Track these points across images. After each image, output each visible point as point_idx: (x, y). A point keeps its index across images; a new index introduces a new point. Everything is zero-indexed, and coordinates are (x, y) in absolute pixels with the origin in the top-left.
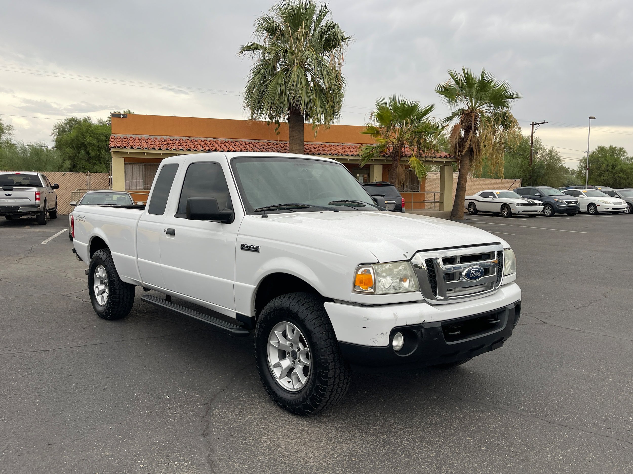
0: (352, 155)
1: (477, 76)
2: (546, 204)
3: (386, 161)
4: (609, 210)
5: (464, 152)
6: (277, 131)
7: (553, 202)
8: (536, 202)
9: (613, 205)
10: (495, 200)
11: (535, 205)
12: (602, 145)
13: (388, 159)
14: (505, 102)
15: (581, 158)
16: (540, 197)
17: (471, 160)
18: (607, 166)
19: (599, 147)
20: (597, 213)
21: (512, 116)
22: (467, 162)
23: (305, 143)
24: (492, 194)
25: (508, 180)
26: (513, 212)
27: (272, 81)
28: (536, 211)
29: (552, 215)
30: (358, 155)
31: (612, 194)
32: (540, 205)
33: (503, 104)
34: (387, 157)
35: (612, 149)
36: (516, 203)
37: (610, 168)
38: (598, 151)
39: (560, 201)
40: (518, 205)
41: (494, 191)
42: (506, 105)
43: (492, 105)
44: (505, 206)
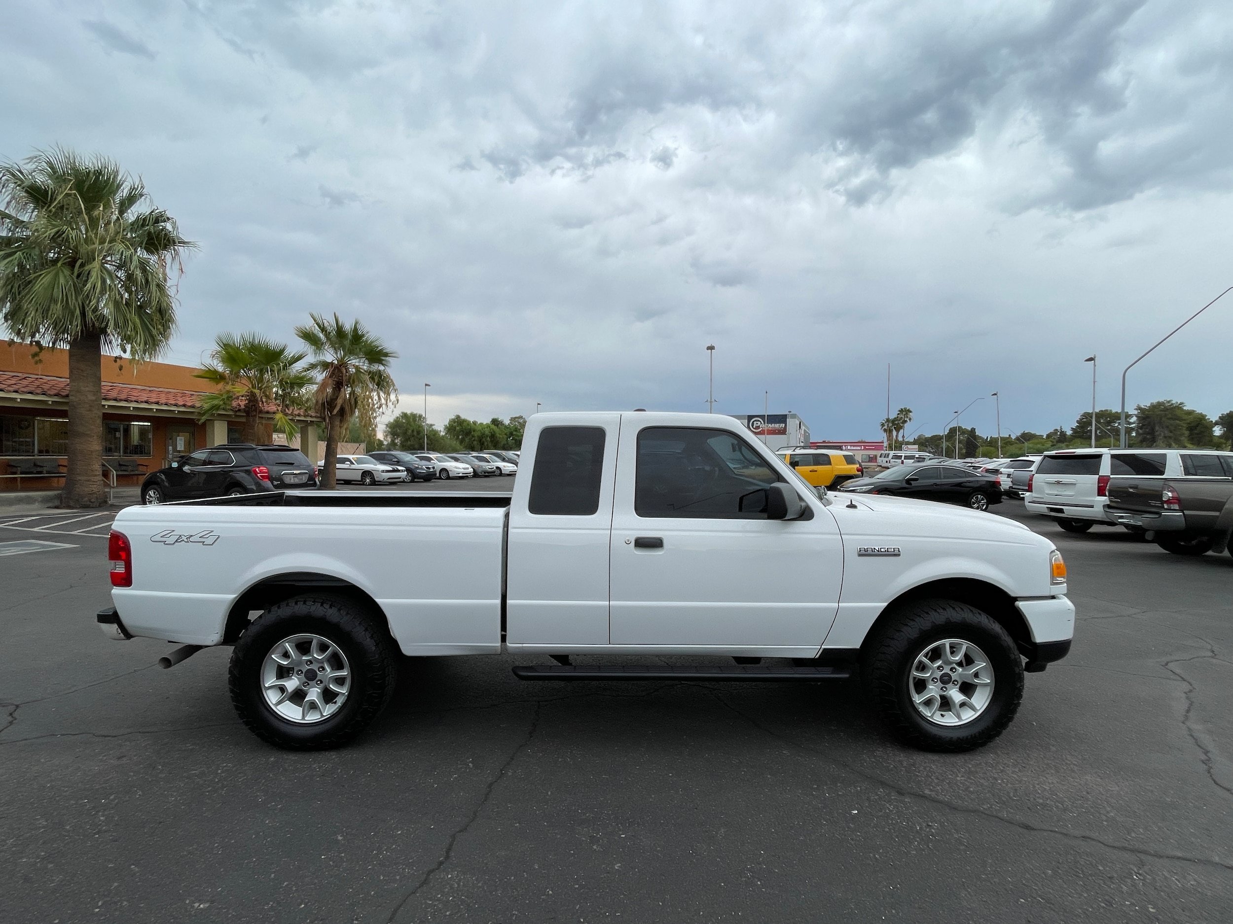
0: (184, 406)
1: (348, 326)
2: (409, 470)
3: (233, 416)
4: (461, 475)
5: (335, 412)
7: (413, 468)
8: (400, 468)
9: (463, 470)
10: (353, 467)
11: (398, 471)
12: (405, 411)
13: (237, 414)
14: (383, 360)
15: (387, 422)
16: (398, 463)
17: (341, 421)
18: (413, 431)
19: (402, 413)
20: (449, 478)
21: (388, 376)
22: (337, 423)
24: (349, 460)
25: (352, 444)
26: (376, 479)
28: (400, 478)
29: (412, 481)
30: (193, 407)
31: (456, 460)
32: (402, 471)
33: (380, 362)
34: (236, 411)
35: (414, 416)
36: (380, 470)
38: (402, 417)
39: (420, 467)
40: (383, 471)
41: (351, 457)
42: (384, 362)
43: (367, 362)
44: (366, 473)
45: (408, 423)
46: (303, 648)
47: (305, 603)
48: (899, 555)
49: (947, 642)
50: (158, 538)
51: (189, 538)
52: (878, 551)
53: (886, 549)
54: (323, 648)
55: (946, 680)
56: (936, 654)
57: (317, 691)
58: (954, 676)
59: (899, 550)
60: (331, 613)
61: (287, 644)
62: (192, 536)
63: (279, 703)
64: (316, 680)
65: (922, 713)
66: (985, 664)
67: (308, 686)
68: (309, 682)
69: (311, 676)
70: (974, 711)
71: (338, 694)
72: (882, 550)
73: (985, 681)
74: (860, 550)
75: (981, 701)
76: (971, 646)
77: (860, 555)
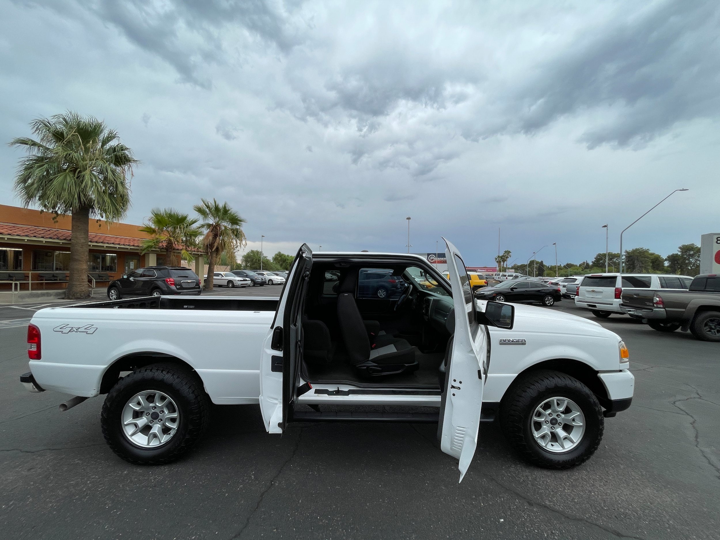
0: (133, 246)
1: (221, 206)
2: (252, 280)
3: (160, 251)
4: (279, 283)
5: (213, 250)
6: (56, 220)
7: (254, 279)
8: (247, 279)
9: (280, 280)
10: (223, 278)
11: (246, 280)
12: (253, 250)
13: (162, 250)
14: (239, 223)
15: (243, 255)
16: (247, 276)
17: (217, 254)
18: (256, 260)
19: (251, 250)
20: (273, 284)
21: (241, 231)
22: (215, 255)
23: (89, 233)
24: (221, 274)
25: (223, 266)
26: (235, 285)
27: (58, 177)
28: (247, 284)
29: (254, 286)
30: (138, 246)
31: (277, 275)
32: (249, 280)
33: (237, 224)
34: (161, 249)
35: (258, 252)
36: (237, 280)
37: (257, 261)
38: (251, 252)
39: (258, 278)
40: (238, 281)
41: (222, 273)
42: (239, 224)
43: (230, 224)
44: (230, 282)
45: (254, 255)
46: (150, 398)
47: (151, 370)
48: (525, 344)
49: (555, 399)
50: (58, 329)
51: (78, 329)
52: (512, 341)
53: (517, 340)
54: (163, 398)
55: (554, 422)
56: (547, 406)
57: (158, 426)
58: (559, 420)
59: (525, 341)
60: (167, 377)
61: (139, 397)
62: (79, 328)
63: (133, 434)
64: (158, 419)
65: (539, 444)
66: (579, 413)
67: (153, 423)
68: (153, 420)
69: (155, 417)
70: (573, 443)
71: (171, 429)
72: (515, 341)
73: (580, 424)
74: (501, 341)
75: (576, 437)
76: (571, 402)
77: (501, 344)
